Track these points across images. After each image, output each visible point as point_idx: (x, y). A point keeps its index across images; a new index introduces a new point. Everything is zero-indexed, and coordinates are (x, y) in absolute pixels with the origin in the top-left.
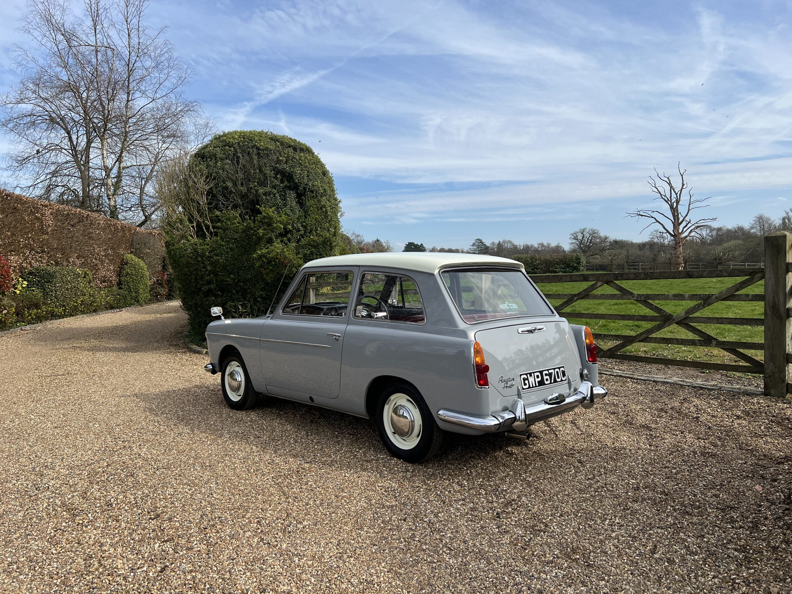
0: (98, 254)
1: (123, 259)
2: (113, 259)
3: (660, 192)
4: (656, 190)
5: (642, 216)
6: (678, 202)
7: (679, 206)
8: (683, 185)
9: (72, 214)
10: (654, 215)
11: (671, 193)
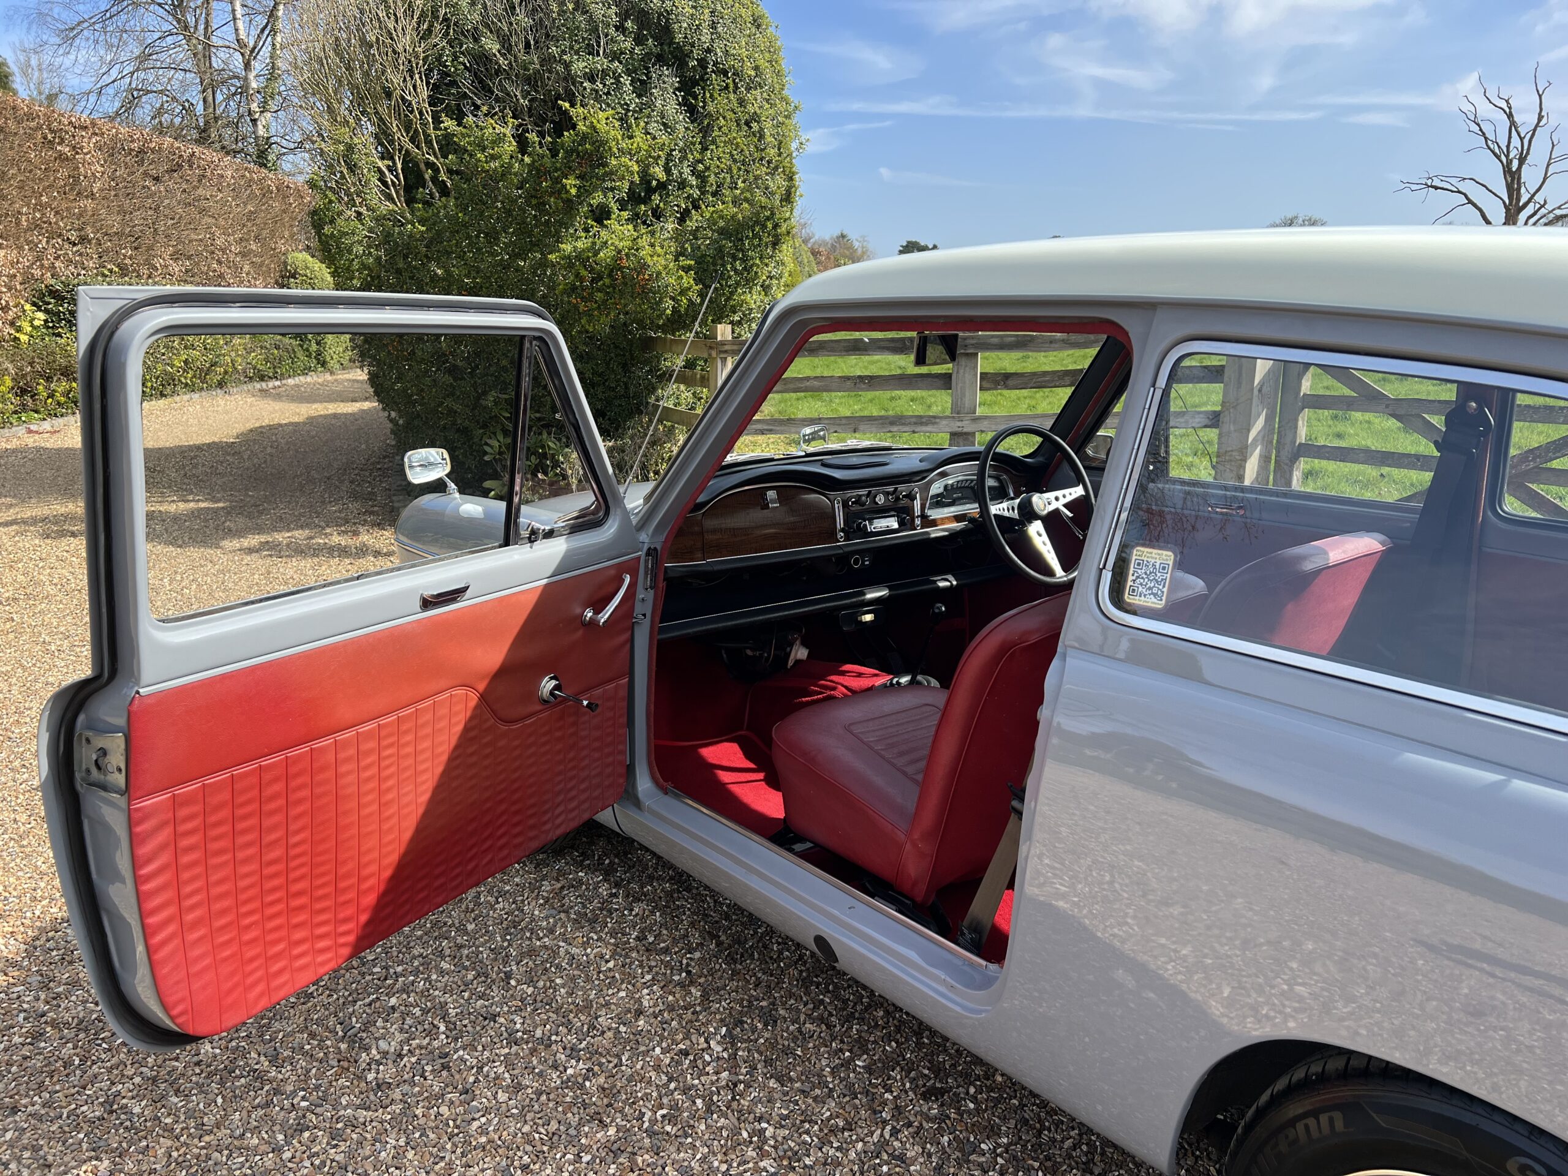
0: (223, 251)
1: (285, 263)
2: (262, 263)
3: (1484, 134)
4: (1476, 129)
5: (1436, 188)
6: (1522, 160)
7: (1524, 167)
8: (1540, 118)
9: (153, 150)
10: (1462, 187)
11: (1510, 137)
